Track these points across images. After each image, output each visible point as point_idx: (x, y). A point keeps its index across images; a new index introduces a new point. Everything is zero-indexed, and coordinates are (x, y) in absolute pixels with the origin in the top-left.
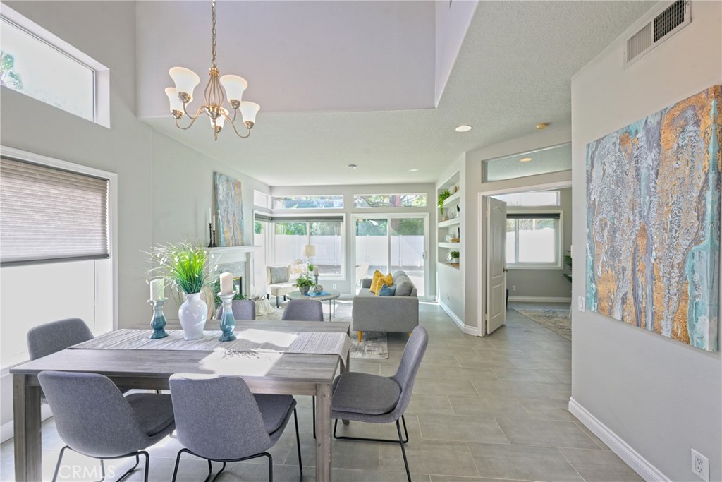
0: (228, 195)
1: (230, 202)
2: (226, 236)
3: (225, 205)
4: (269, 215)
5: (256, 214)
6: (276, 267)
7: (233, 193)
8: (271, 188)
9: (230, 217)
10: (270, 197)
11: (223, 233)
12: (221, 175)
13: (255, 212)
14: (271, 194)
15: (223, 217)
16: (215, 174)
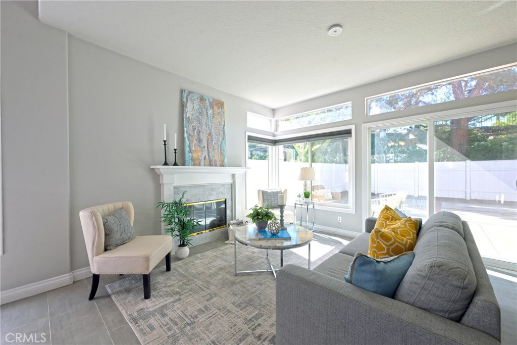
0: (201, 114)
1: (204, 121)
2: (195, 155)
3: (195, 123)
4: (271, 138)
5: (248, 136)
6: (269, 191)
7: (210, 112)
8: (274, 110)
9: (204, 137)
10: (273, 120)
11: (190, 151)
12: (190, 92)
13: (248, 134)
14: (274, 117)
15: (189, 135)
16: (182, 91)
